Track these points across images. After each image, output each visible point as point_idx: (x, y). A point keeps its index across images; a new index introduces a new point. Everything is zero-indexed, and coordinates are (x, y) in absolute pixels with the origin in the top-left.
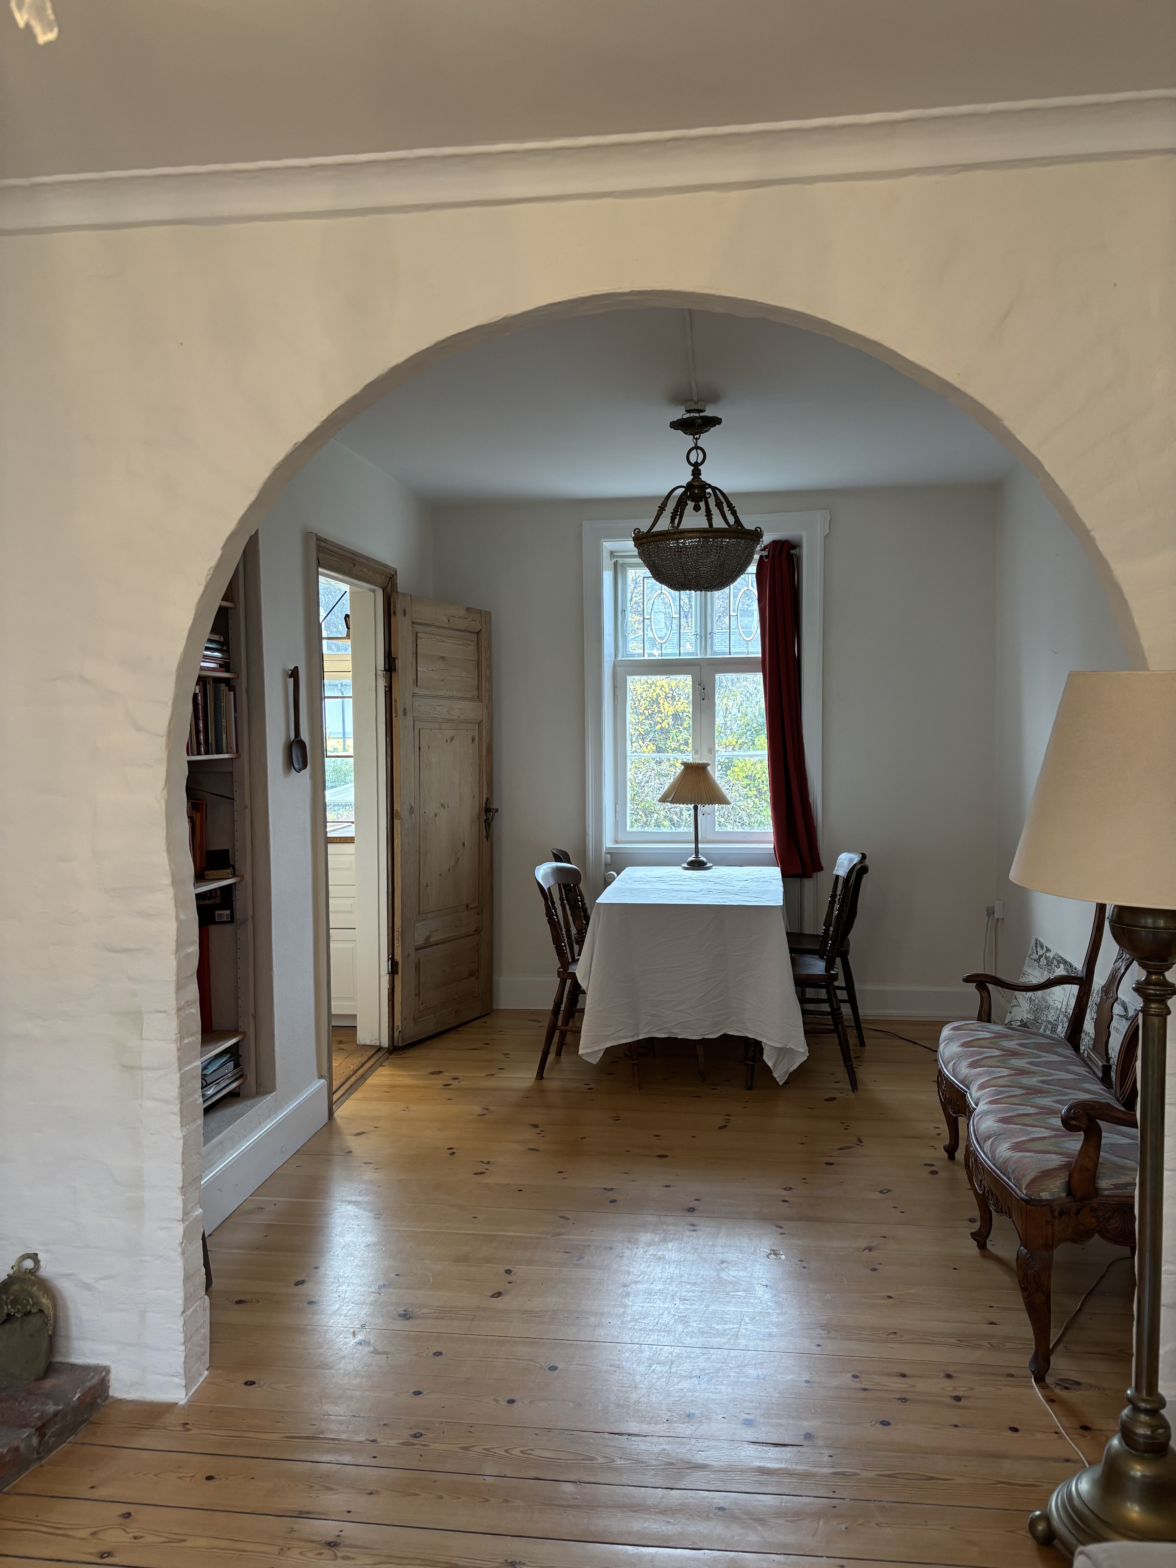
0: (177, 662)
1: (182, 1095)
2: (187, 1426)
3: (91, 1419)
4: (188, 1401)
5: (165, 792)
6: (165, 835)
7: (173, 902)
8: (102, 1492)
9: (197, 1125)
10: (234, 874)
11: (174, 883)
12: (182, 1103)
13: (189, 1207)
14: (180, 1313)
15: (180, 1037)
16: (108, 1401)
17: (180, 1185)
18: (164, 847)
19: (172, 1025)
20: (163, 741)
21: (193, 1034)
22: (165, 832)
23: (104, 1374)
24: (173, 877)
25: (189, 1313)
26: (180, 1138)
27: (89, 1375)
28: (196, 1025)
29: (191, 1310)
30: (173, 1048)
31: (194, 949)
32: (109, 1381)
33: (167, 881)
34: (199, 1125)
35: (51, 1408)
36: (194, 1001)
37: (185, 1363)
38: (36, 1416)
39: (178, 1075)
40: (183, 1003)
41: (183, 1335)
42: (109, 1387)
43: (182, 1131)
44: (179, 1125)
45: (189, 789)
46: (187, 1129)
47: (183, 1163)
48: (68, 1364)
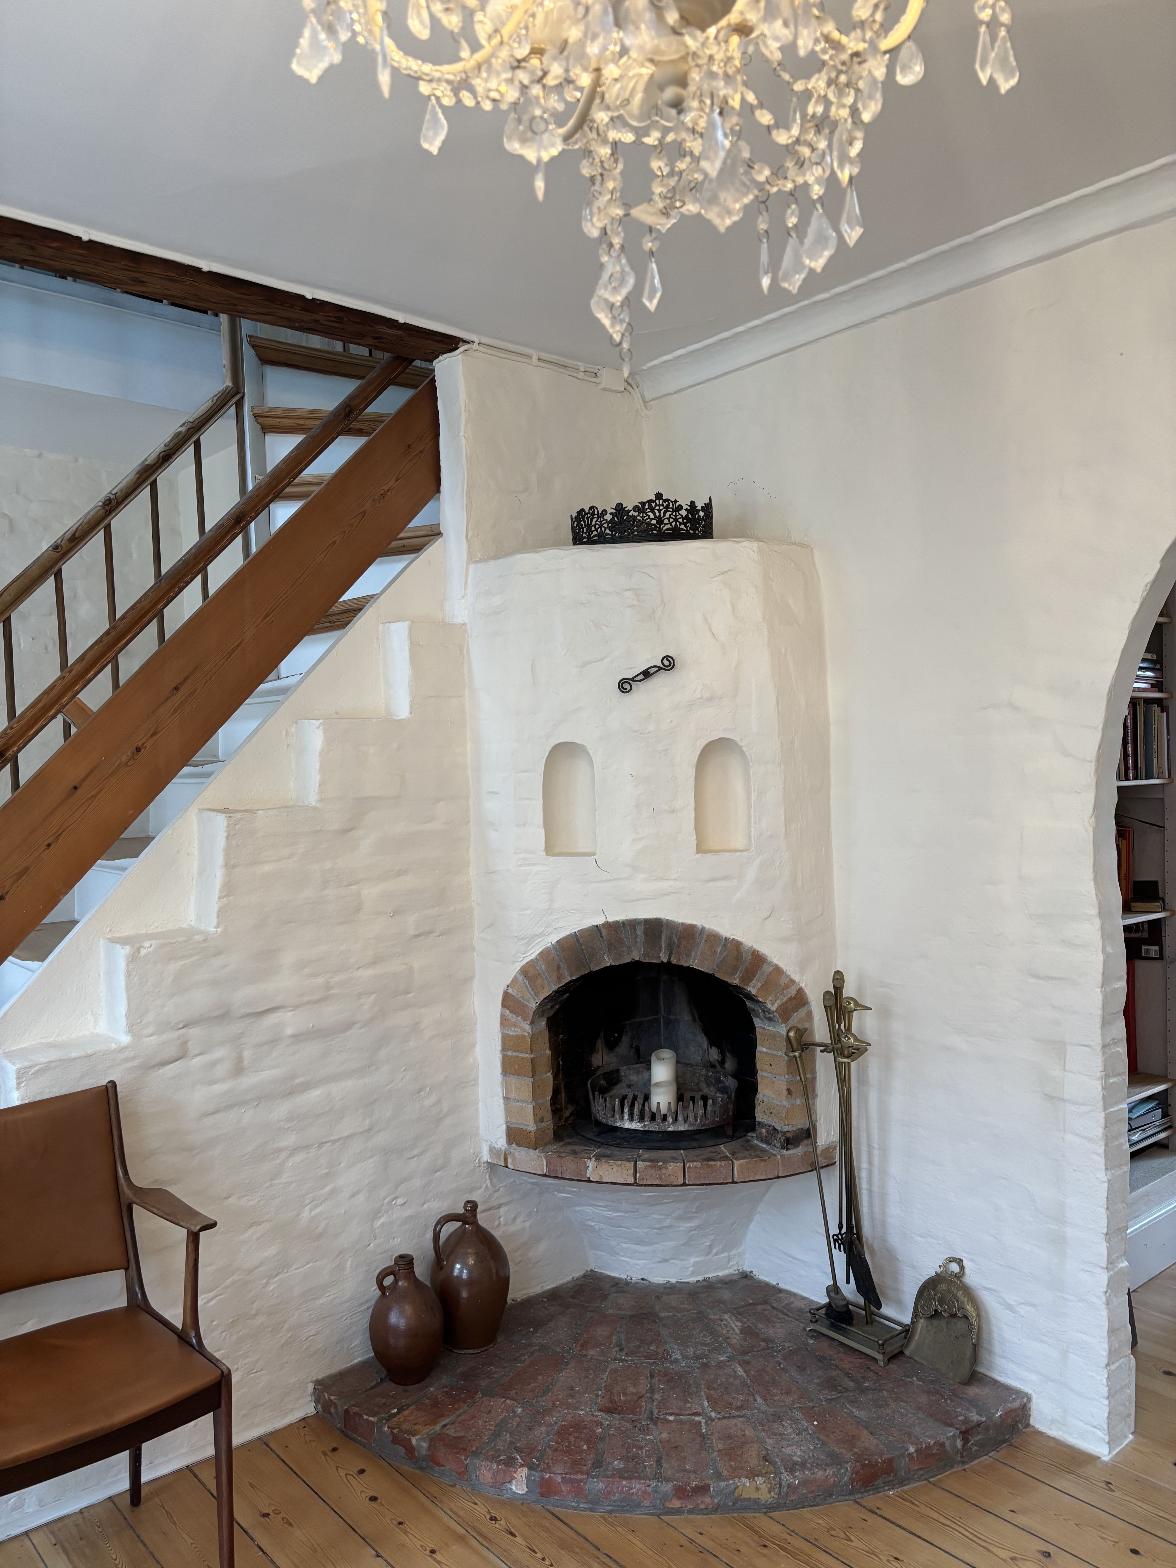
0: (1109, 685)
1: (1107, 1136)
2: (1110, 1486)
3: (1012, 1441)
4: (1111, 1459)
5: (1093, 819)
6: (1092, 863)
7: (1100, 933)
8: (1022, 1520)
9: (1123, 1171)
10: (1164, 908)
11: (1101, 914)
12: (1106, 1145)
13: (1114, 1256)
14: (1104, 1365)
15: (1106, 1075)
16: (1028, 1429)
17: (1105, 1231)
18: (1091, 876)
19: (1096, 1063)
20: (1091, 768)
21: (1119, 1075)
22: (1092, 860)
23: (1025, 1400)
24: (1100, 908)
25: (1113, 1367)
26: (1105, 1182)
27: (1010, 1396)
28: (1123, 1066)
29: (1117, 1365)
30: (1098, 1085)
31: (1122, 984)
32: (1030, 1409)
33: (1094, 911)
34: (1125, 1172)
35: (975, 1417)
36: (1121, 1040)
37: (1108, 1418)
38: (960, 1418)
39: (1103, 1115)
40: (1108, 1040)
41: (1107, 1389)
42: (1030, 1416)
43: (1106, 1175)
44: (1104, 1167)
45: (1118, 817)
46: (1112, 1174)
47: (1107, 1208)
48: (990, 1378)
